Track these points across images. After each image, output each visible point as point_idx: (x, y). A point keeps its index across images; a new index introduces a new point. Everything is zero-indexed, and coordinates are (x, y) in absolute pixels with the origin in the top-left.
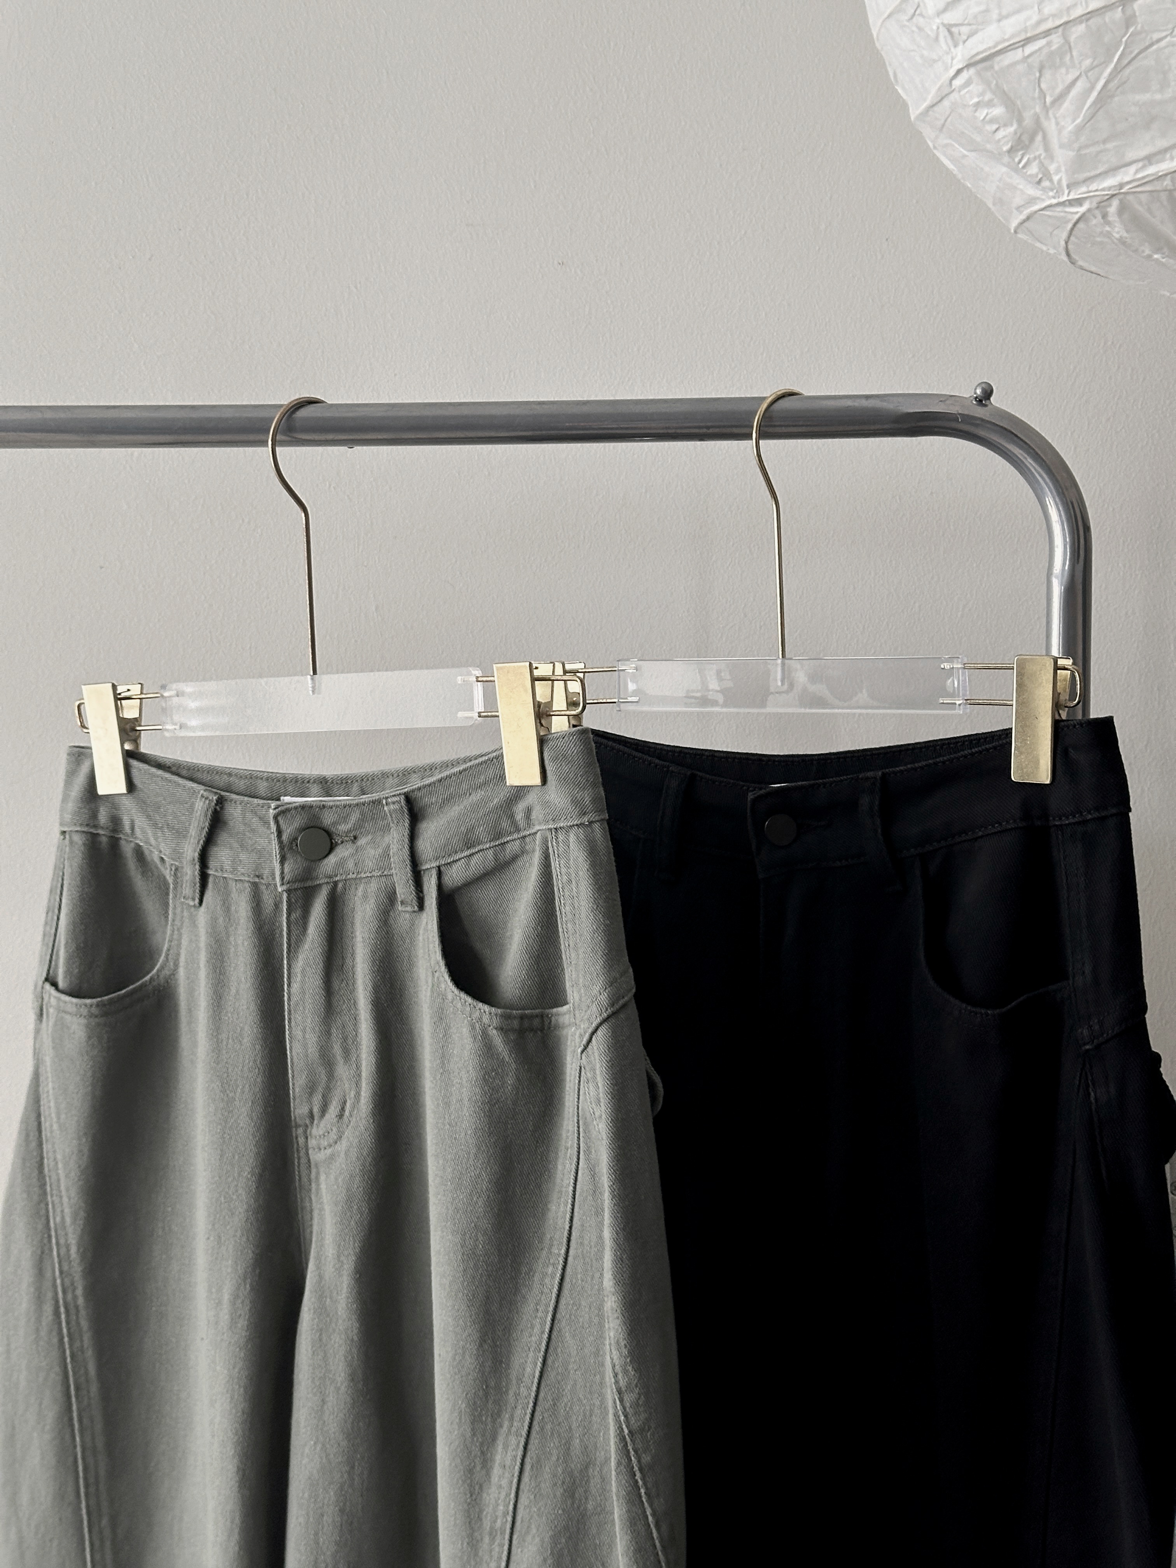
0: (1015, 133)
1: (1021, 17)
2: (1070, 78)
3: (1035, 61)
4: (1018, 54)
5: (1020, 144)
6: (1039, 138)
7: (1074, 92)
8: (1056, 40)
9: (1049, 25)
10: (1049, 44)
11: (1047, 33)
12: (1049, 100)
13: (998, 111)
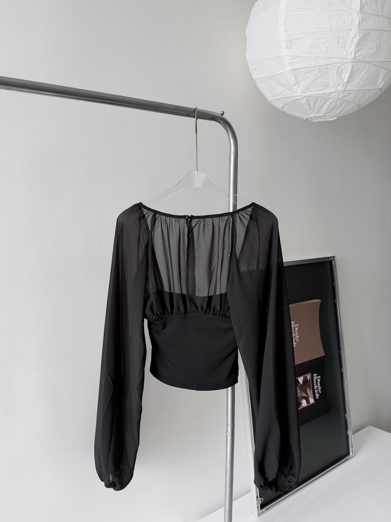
12: (304, 78)
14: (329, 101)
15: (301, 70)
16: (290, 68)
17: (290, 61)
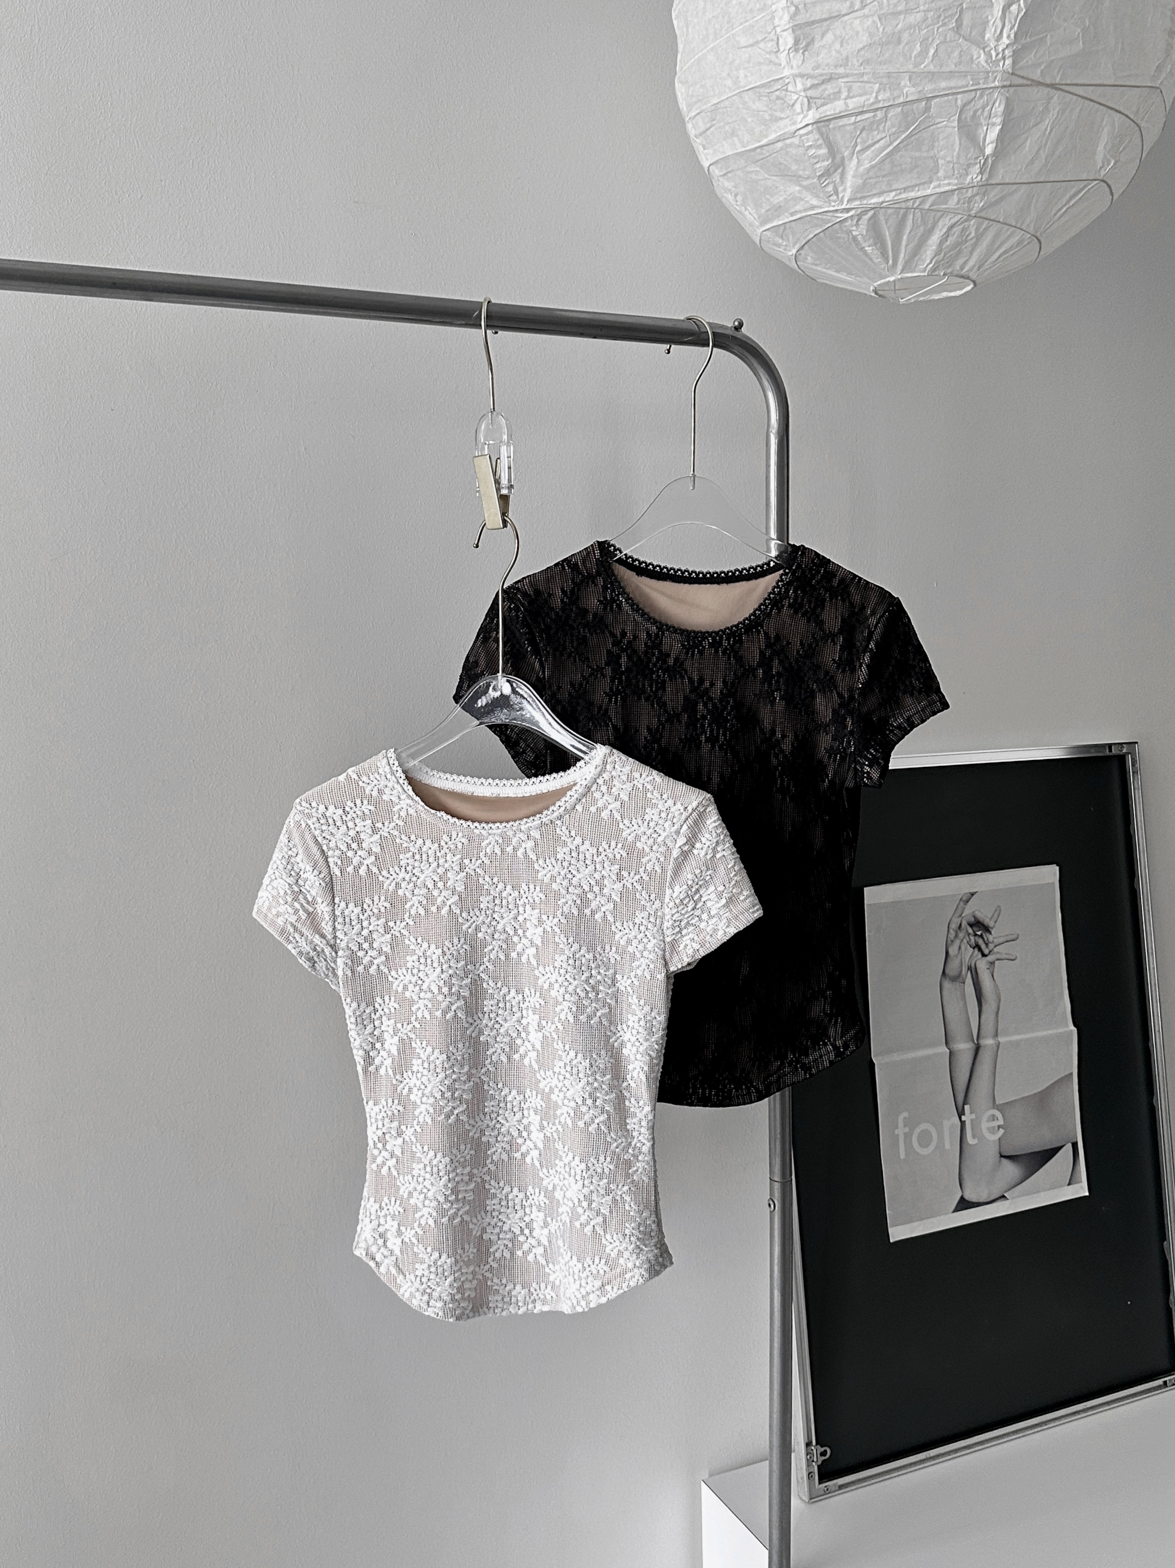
0: (828, 165)
1: (863, 99)
2: (879, 137)
3: (861, 126)
4: (853, 119)
5: (827, 173)
6: (840, 170)
7: (877, 146)
8: (880, 115)
9: (881, 105)
10: (874, 116)
11: (877, 110)
12: (858, 148)
13: (824, 151)
14: (940, 224)
15: (845, 121)
16: (812, 116)
17: (810, 93)
